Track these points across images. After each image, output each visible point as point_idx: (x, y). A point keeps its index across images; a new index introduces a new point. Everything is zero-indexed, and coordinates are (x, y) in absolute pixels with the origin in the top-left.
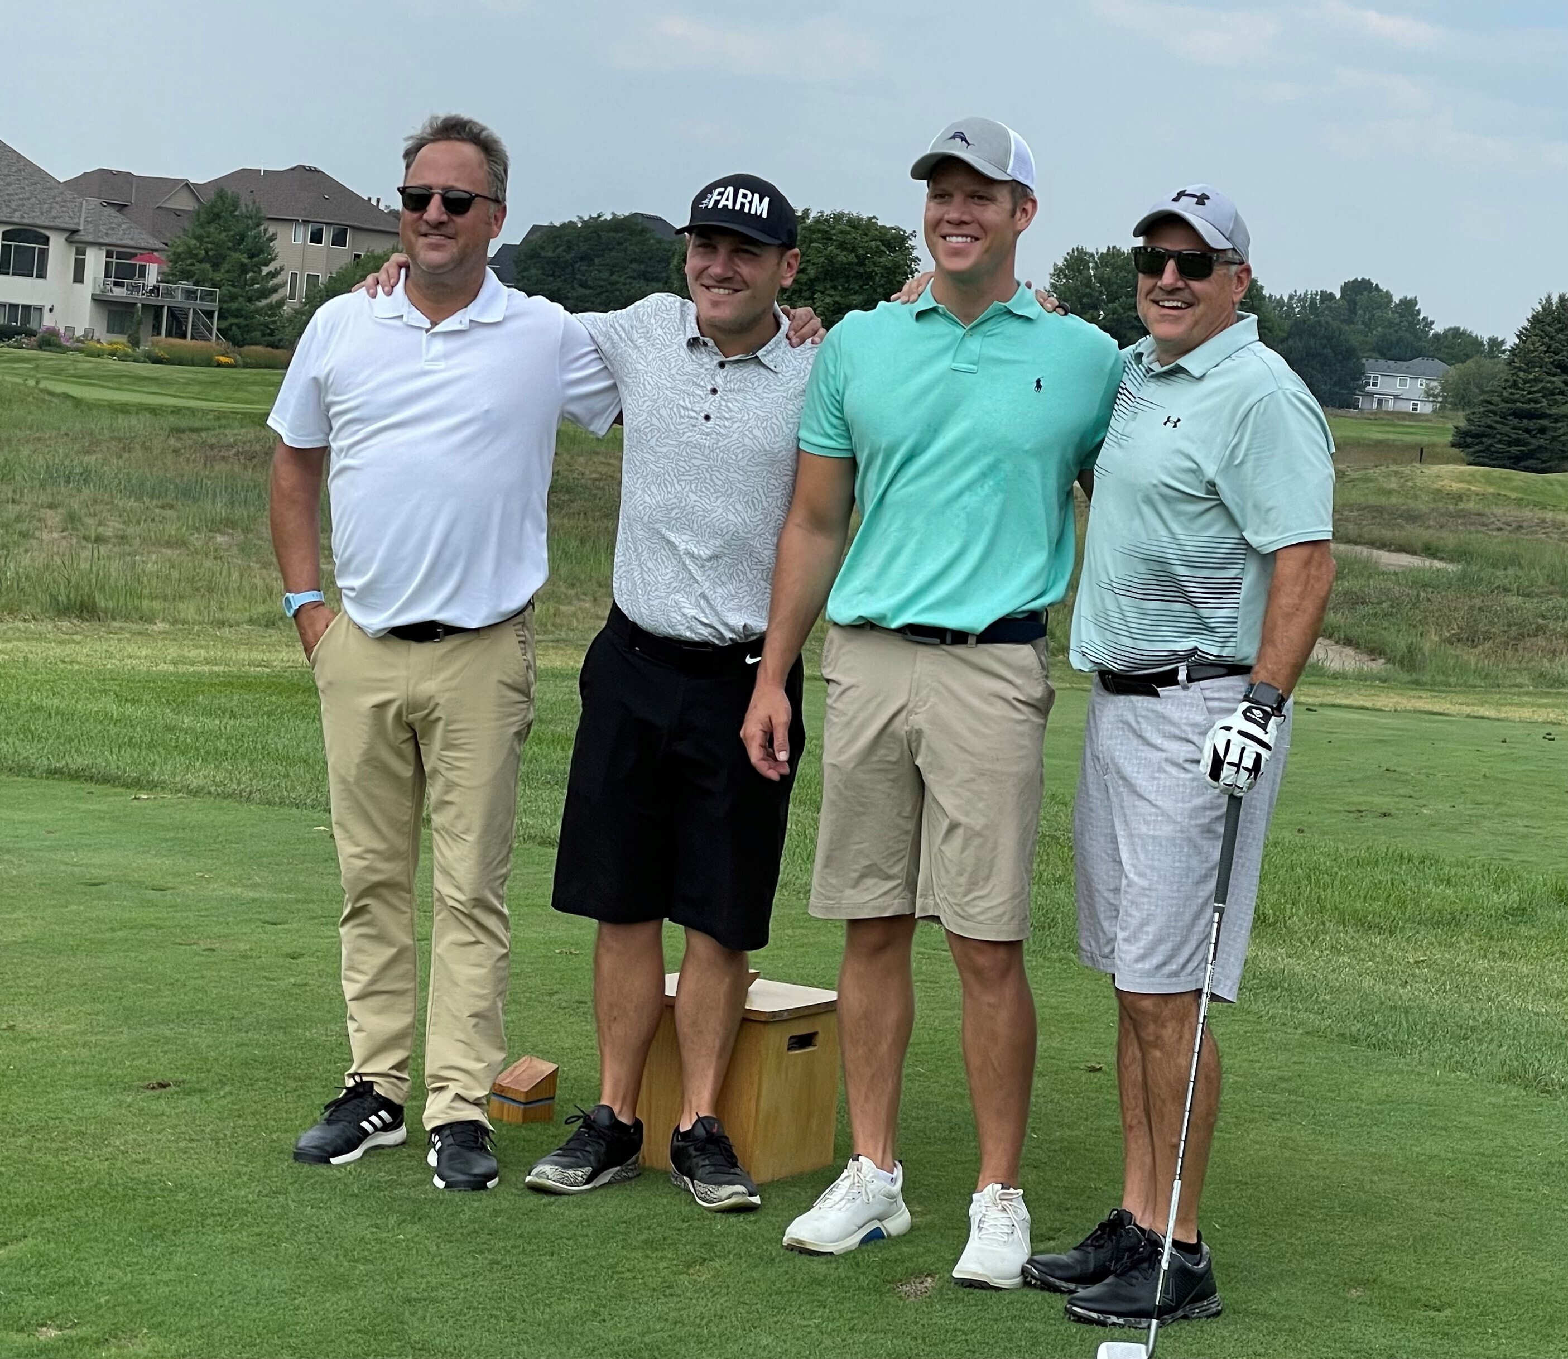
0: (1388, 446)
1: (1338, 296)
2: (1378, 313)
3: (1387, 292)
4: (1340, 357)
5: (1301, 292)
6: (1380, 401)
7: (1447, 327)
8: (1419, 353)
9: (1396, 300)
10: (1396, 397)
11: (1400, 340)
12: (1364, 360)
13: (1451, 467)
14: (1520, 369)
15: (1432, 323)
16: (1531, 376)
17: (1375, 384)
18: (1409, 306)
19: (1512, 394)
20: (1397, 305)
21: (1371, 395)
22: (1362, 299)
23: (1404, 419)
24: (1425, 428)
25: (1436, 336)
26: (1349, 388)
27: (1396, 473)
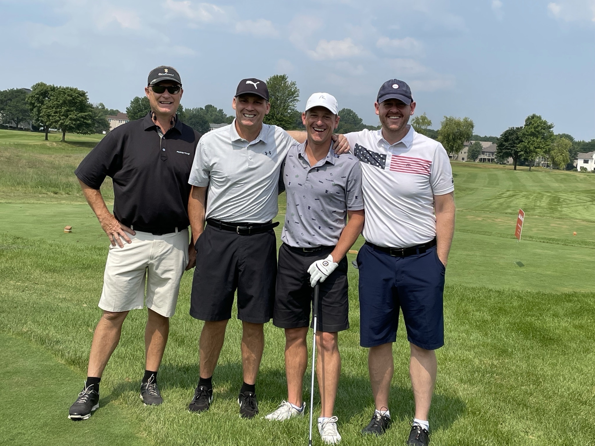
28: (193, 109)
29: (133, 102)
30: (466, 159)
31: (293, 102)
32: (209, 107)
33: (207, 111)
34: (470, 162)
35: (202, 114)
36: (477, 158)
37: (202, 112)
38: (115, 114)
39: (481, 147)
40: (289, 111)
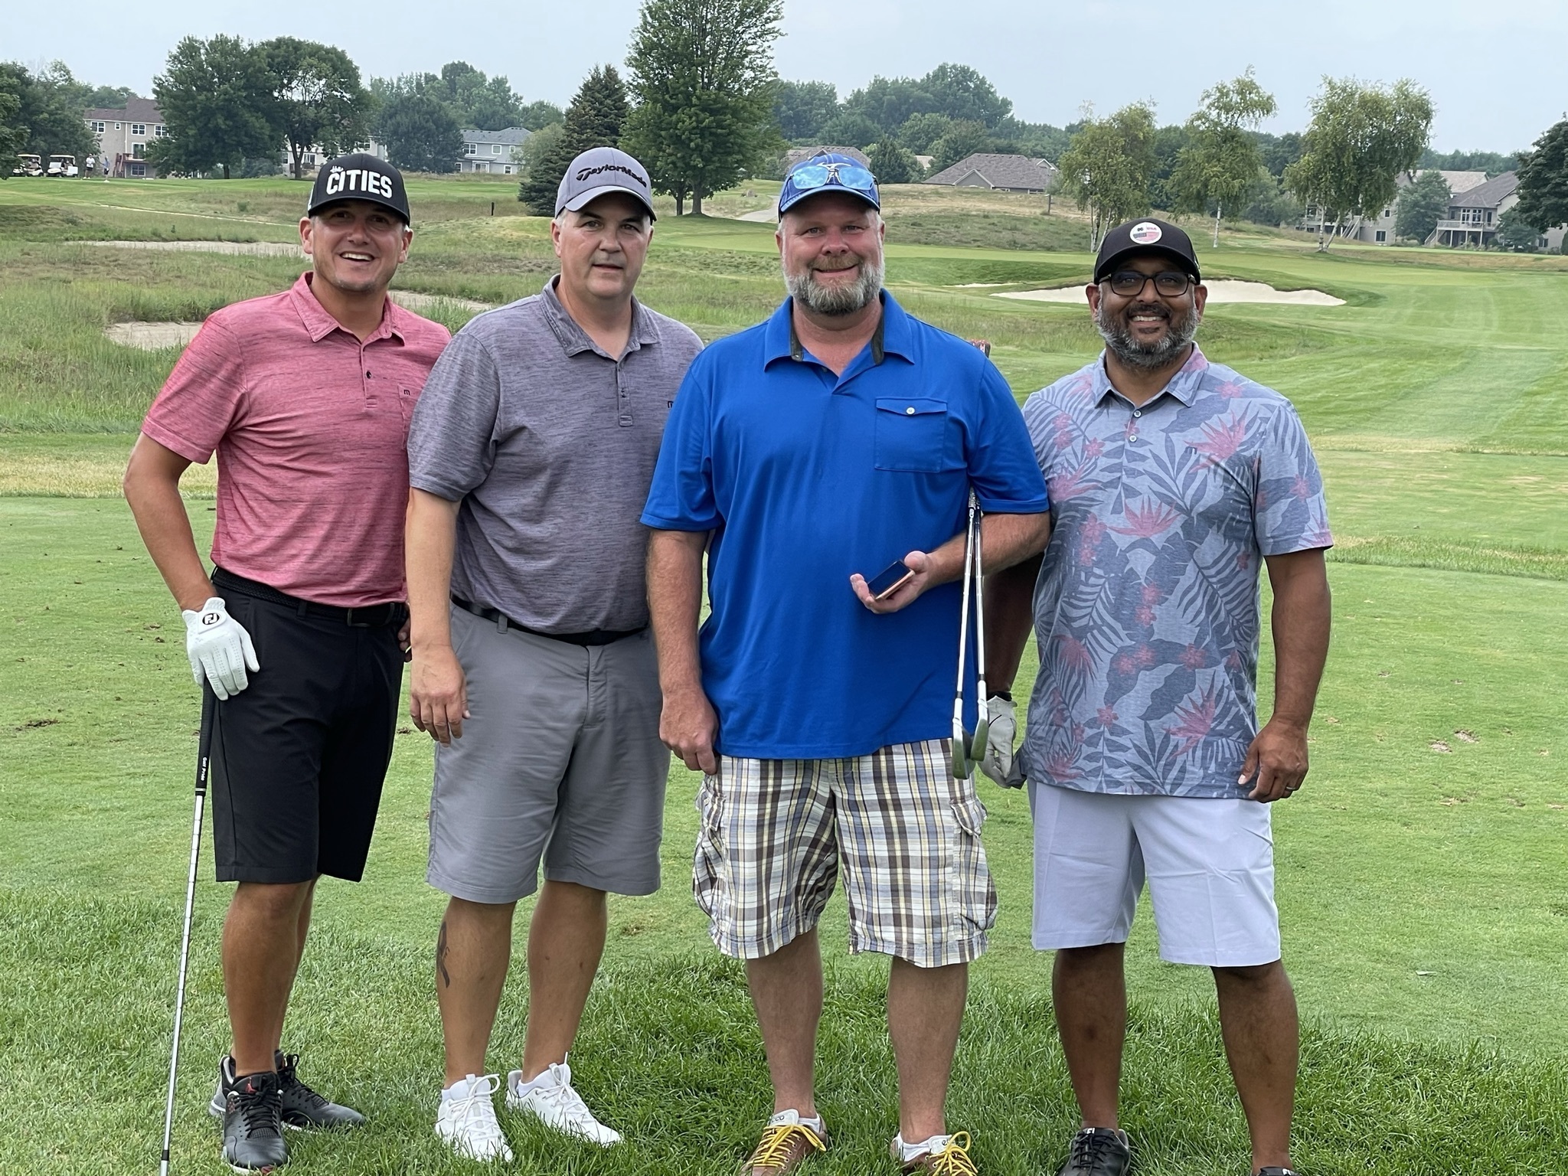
0: (469, 203)
1: (440, 77)
2: (475, 91)
3: (481, 73)
4: (441, 130)
5: (407, 74)
6: (478, 166)
7: (534, 102)
8: (511, 124)
9: (489, 79)
10: (491, 162)
11: (494, 113)
12: (462, 131)
13: (512, 218)
14: (574, 131)
15: (521, 98)
16: (584, 137)
17: (473, 152)
18: (500, 83)
19: (568, 153)
20: (490, 84)
21: (470, 161)
22: (461, 80)
23: (490, 180)
24: (503, 186)
25: (525, 109)
26: (451, 156)
27: (464, 225)
28: (399, 80)
29: (175, 57)
30: (1390, 237)
31: (759, 42)
32: (456, 71)
33: (452, 86)
34: (1407, 245)
35: (434, 99)
36: (1430, 231)
37: (433, 87)
38: (113, 102)
39: (1447, 192)
40: (748, 74)
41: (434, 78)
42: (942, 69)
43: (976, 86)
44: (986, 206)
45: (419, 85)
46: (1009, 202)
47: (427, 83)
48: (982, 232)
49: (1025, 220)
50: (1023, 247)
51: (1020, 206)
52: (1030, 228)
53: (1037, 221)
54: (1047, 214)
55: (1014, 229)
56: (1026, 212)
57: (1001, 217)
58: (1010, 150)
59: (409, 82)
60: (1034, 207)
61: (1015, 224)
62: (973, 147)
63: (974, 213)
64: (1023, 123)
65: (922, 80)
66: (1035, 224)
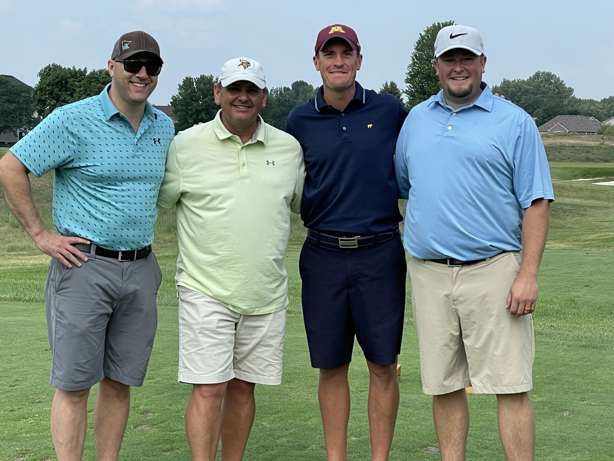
1: (291, 88)
2: (308, 94)
3: (311, 85)
5: (275, 88)
9: (314, 88)
22: (301, 89)
29: (182, 87)
33: (297, 92)
37: (288, 94)
41: (288, 89)
42: (537, 75)
43: (555, 82)
44: (571, 141)
45: (281, 92)
46: (582, 139)
47: (285, 92)
48: (572, 154)
49: (592, 147)
50: (593, 161)
51: (589, 141)
52: (595, 151)
53: (598, 148)
54: (602, 144)
55: (588, 152)
56: (592, 143)
57: (580, 146)
58: (576, 113)
59: (276, 91)
60: (595, 141)
61: (588, 149)
62: (557, 112)
63: (567, 145)
64: (580, 99)
65: (528, 80)
66: (598, 149)
